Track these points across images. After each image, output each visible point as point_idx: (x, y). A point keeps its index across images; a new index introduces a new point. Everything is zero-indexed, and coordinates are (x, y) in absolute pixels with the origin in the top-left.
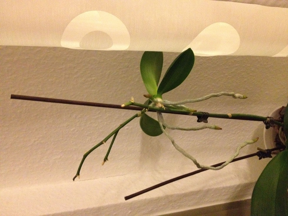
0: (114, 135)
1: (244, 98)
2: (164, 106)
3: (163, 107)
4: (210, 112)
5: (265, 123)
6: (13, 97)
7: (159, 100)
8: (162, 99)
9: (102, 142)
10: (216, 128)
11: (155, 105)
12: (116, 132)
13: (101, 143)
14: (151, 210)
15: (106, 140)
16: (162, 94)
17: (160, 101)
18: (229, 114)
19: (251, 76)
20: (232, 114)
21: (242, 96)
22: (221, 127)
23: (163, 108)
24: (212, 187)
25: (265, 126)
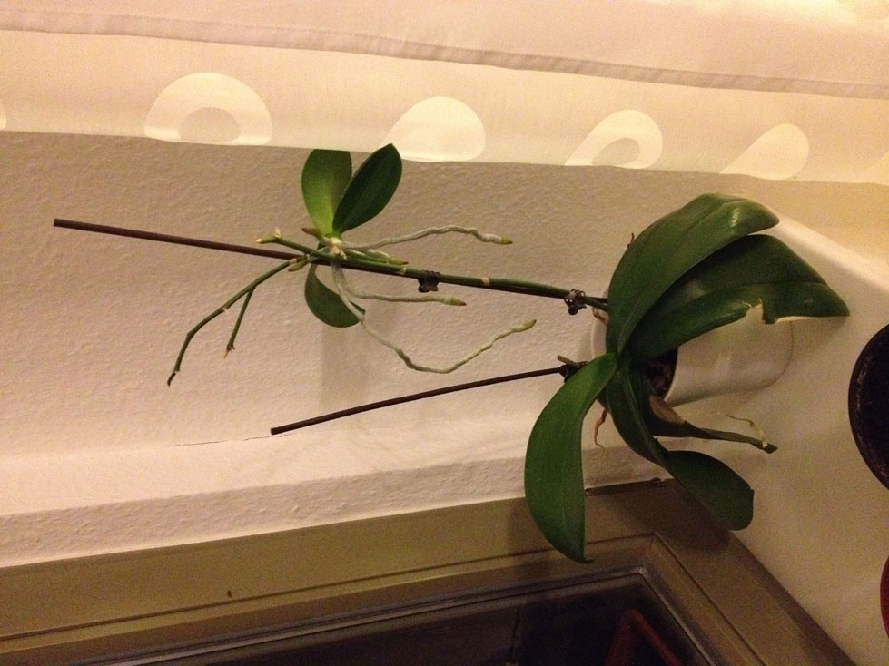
0: (246, 295)
1: (503, 243)
2: (346, 253)
3: (343, 253)
4: (445, 272)
5: (568, 303)
6: (59, 223)
7: (335, 241)
8: (341, 240)
9: (221, 308)
10: (453, 303)
11: (328, 251)
12: (250, 291)
13: (220, 311)
14: (345, 507)
15: (229, 305)
16: (343, 232)
17: (337, 244)
18: (485, 279)
19: (556, 212)
20: (490, 279)
21: (500, 238)
22: (462, 300)
23: (342, 257)
24: (482, 459)
25: (567, 307)
